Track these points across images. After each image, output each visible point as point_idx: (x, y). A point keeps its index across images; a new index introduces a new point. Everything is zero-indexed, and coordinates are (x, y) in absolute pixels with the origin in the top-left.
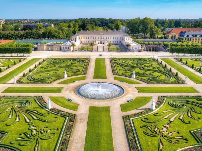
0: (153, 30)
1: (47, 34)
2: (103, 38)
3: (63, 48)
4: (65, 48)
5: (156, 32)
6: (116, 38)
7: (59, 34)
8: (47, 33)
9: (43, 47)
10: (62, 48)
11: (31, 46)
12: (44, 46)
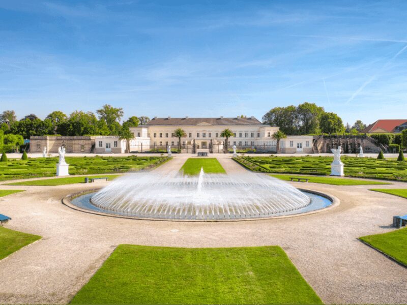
0: (329, 120)
1: (71, 127)
2: (210, 134)
3: (101, 145)
4: (104, 146)
5: (336, 127)
6: (241, 134)
7: (101, 128)
8: (69, 125)
9: (46, 143)
10: (97, 146)
11: (16, 142)
12: (48, 141)
